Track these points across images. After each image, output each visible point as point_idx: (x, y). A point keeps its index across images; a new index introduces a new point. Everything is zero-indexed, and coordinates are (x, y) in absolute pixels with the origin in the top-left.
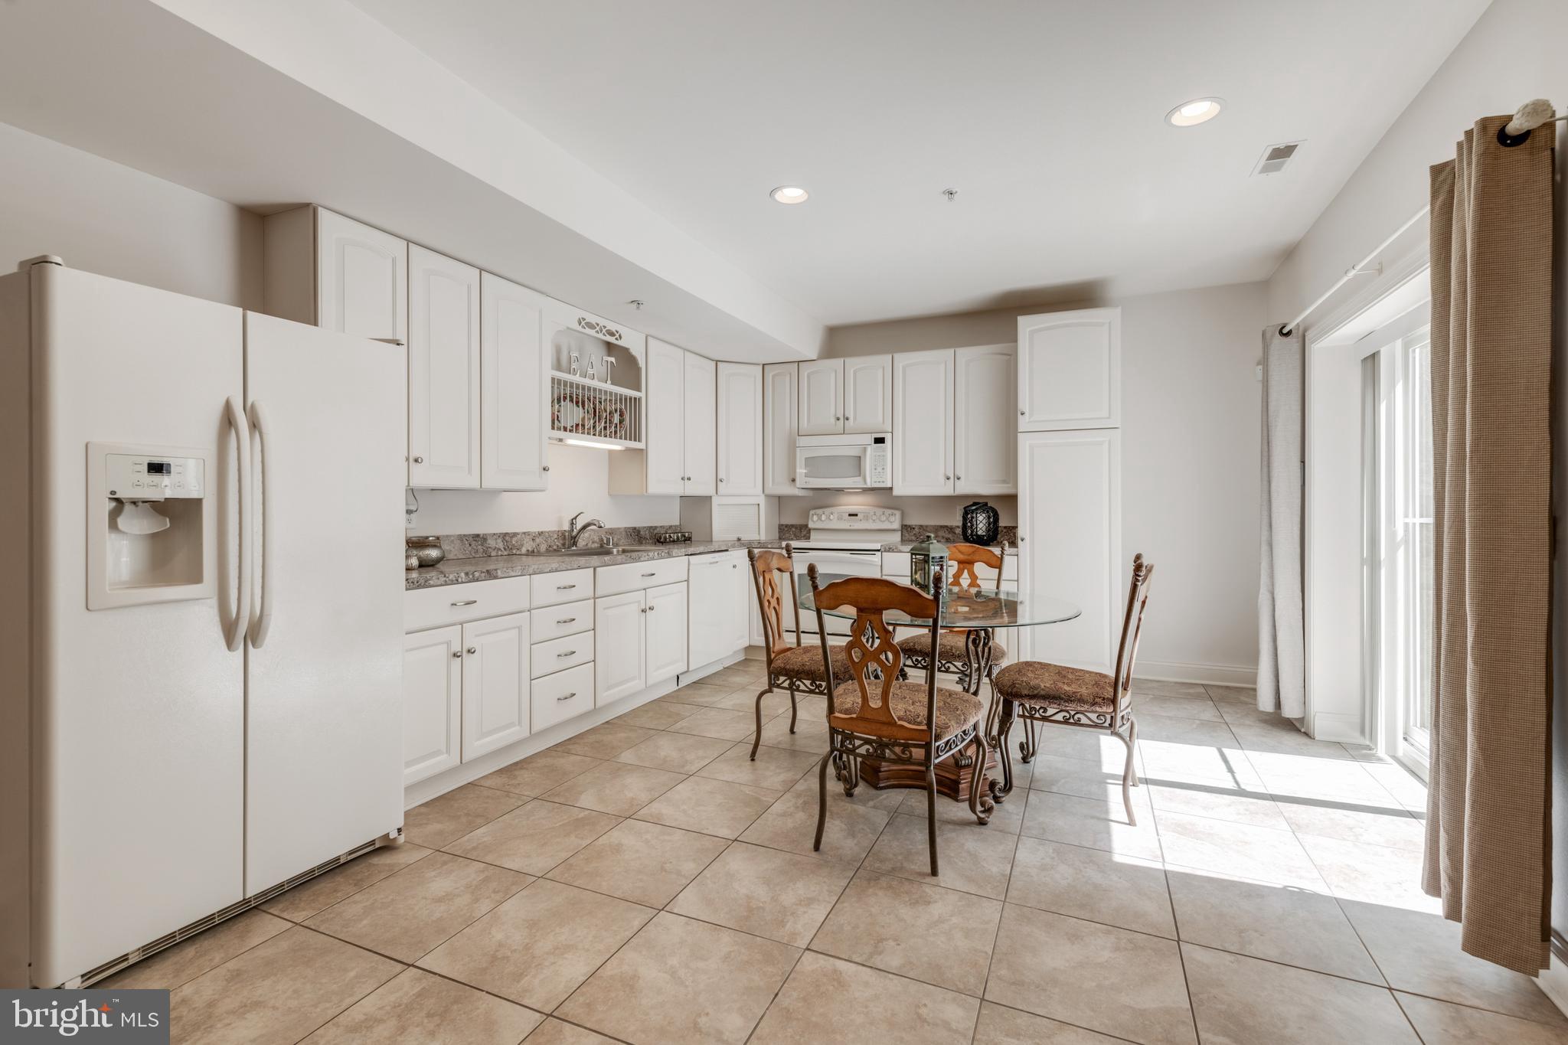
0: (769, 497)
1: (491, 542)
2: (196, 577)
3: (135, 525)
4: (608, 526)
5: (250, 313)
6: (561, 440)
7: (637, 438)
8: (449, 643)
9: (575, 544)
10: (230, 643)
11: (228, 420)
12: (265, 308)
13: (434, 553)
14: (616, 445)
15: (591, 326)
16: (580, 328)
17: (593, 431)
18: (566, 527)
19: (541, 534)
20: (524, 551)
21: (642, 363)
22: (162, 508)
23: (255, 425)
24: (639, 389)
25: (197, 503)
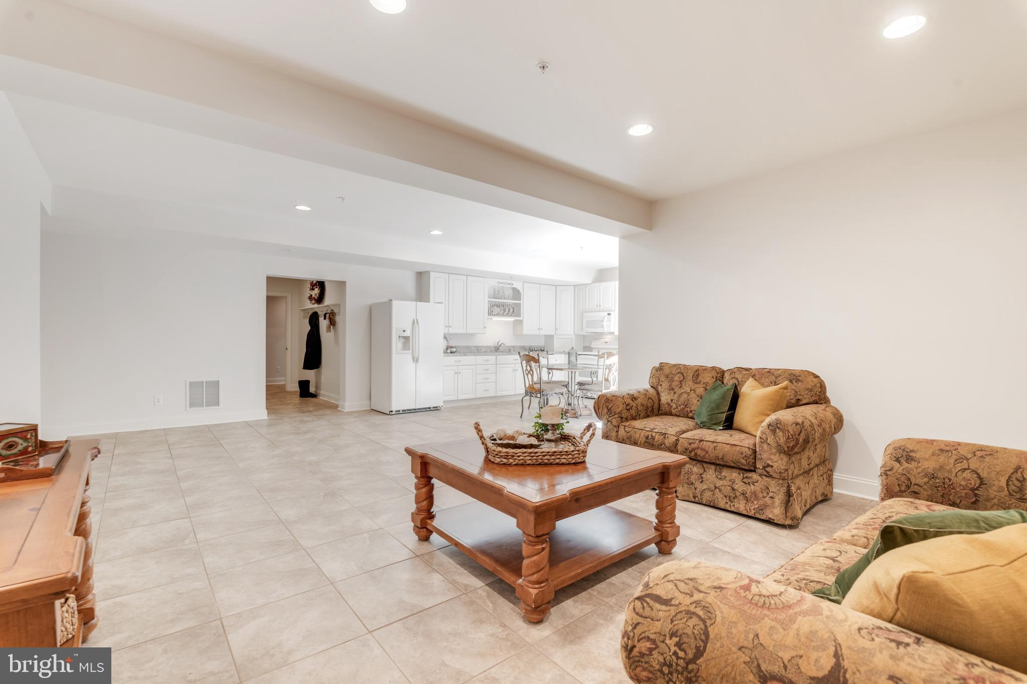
0: (575, 335)
1: (473, 348)
2: (409, 350)
3: (402, 340)
4: (507, 345)
5: (418, 303)
6: (491, 319)
7: (519, 316)
8: (454, 370)
9: (498, 350)
10: (414, 361)
11: (414, 322)
12: (421, 301)
13: (454, 350)
14: (512, 319)
15: (501, 283)
16: (498, 285)
17: (503, 315)
18: (496, 345)
19: (488, 346)
20: (482, 351)
21: (521, 291)
22: (404, 337)
23: (417, 323)
24: (520, 300)
25: (409, 337)
